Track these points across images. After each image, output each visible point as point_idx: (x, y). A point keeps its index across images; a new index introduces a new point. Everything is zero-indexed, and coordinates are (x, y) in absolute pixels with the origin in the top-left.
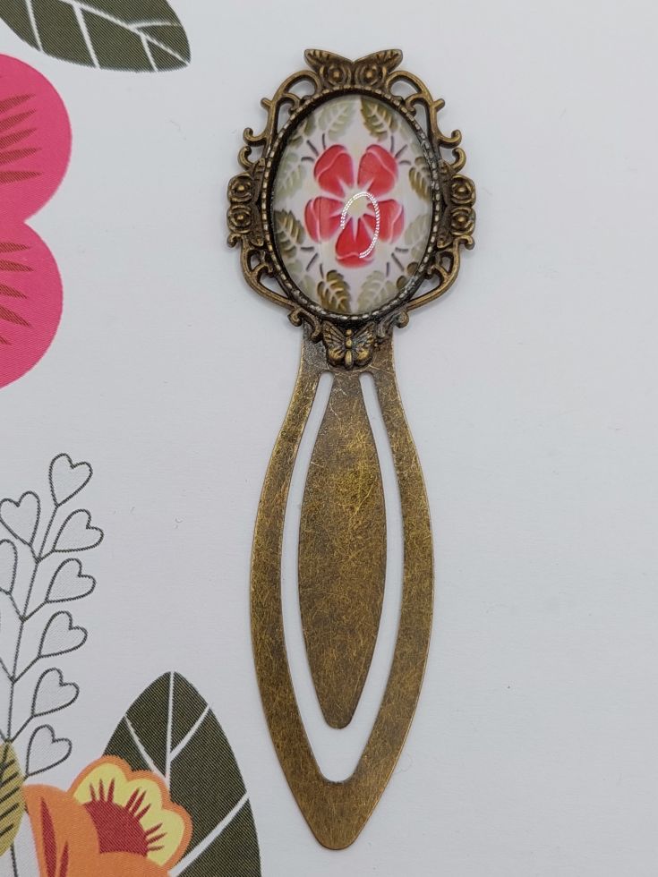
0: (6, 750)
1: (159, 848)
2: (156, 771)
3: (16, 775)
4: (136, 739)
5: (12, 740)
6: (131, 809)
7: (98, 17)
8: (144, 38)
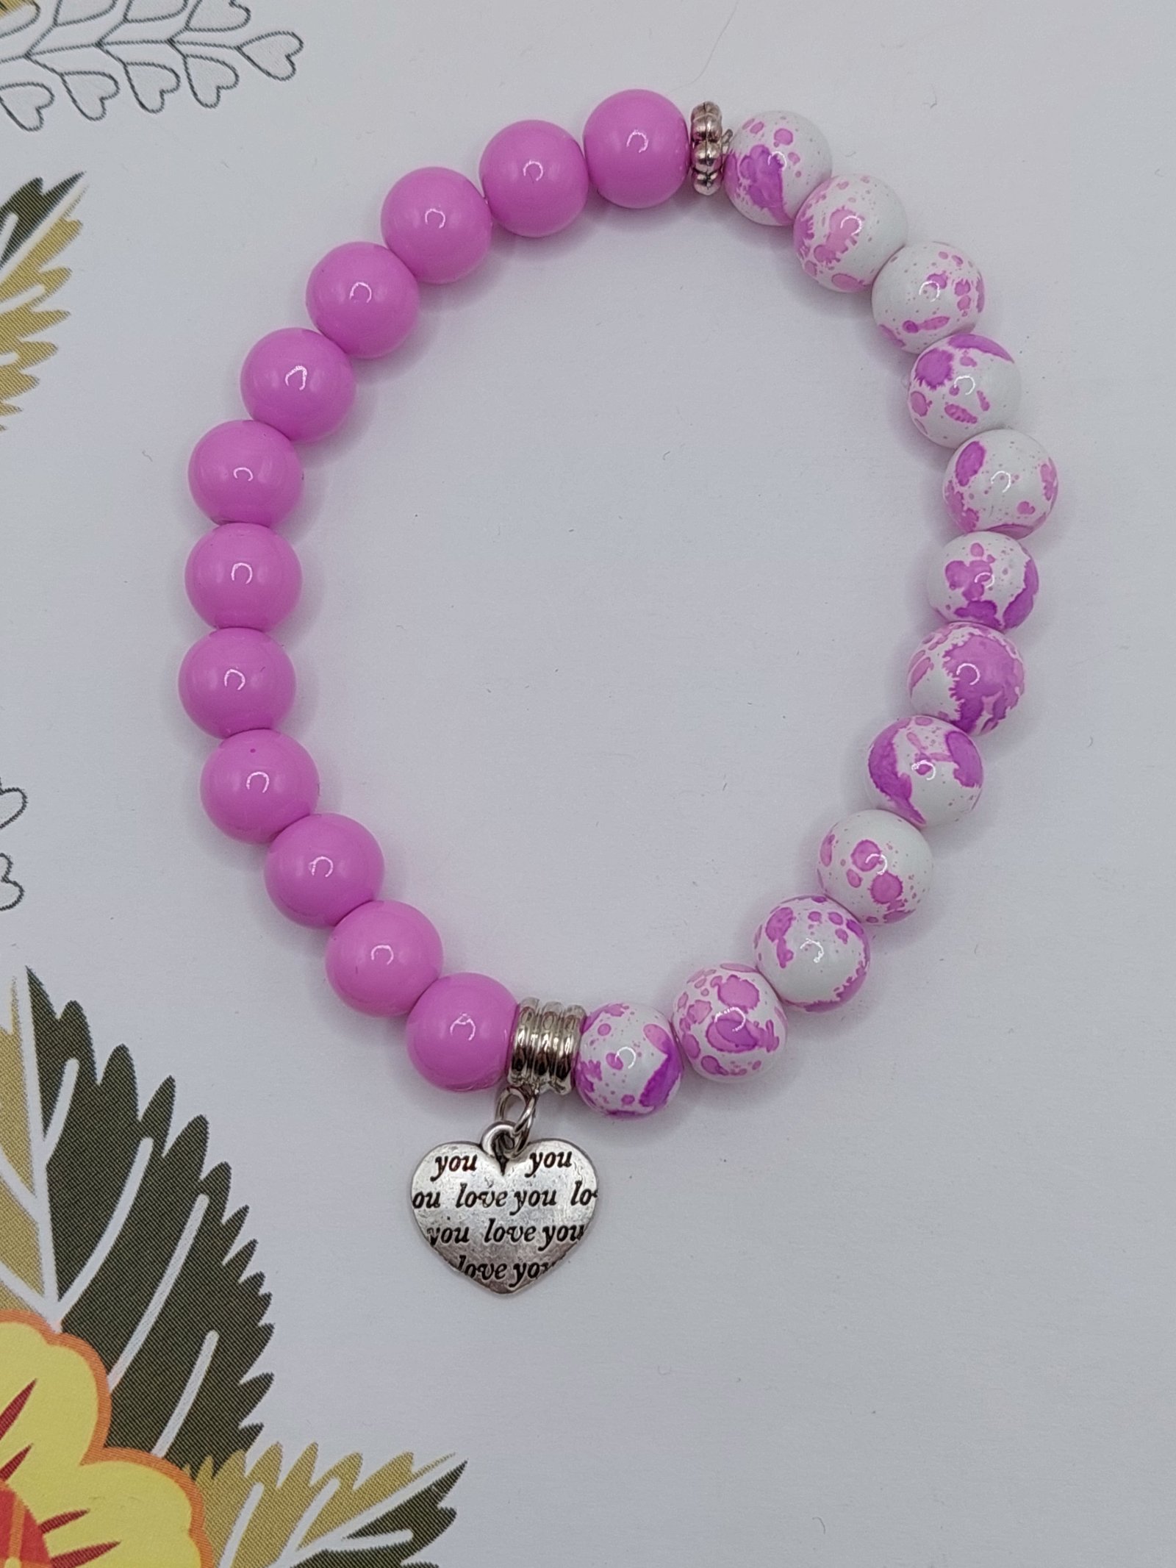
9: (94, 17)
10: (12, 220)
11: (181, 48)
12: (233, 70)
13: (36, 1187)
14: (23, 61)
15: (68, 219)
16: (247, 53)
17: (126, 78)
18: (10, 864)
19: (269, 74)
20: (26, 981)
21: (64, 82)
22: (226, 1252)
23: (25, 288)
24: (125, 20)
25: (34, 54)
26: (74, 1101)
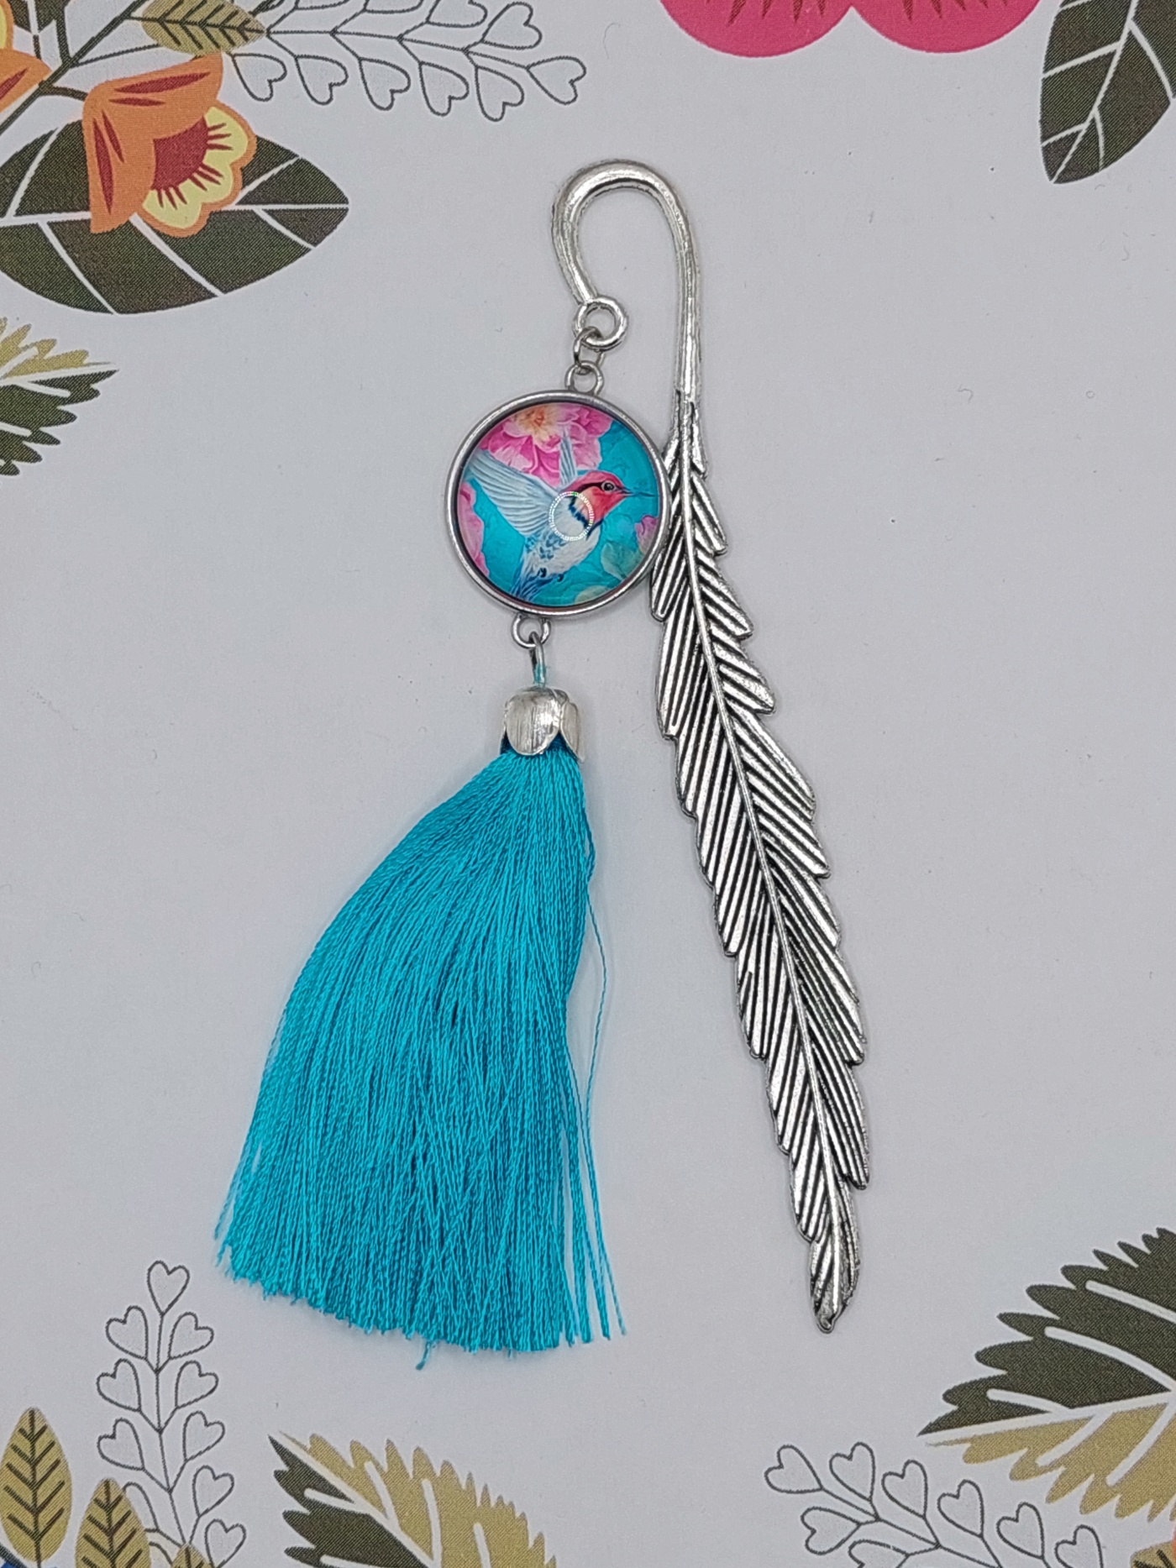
0: (259, 32)
1: (161, 202)
2: (242, 194)
3: (233, 43)
4: (275, 171)
5: (268, 36)
6: (200, 169)
7: (1107, 72)
8: (1083, 128)
9: (136, 1437)
10: (310, 1494)
11: (161, 1365)
12: (180, 1318)
13: (1087, 1416)
14: (173, 1494)
15: (309, 1446)
16: (166, 1307)
17: (188, 1407)
18: (838, 1455)
19: (184, 1288)
20: (929, 1435)
21: (192, 1458)
22: (1127, 1265)
23: (368, 1478)
24: (139, 1410)
25: (168, 1485)
26: (1020, 1391)
